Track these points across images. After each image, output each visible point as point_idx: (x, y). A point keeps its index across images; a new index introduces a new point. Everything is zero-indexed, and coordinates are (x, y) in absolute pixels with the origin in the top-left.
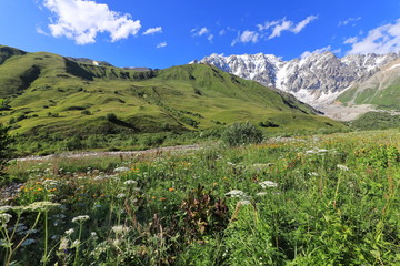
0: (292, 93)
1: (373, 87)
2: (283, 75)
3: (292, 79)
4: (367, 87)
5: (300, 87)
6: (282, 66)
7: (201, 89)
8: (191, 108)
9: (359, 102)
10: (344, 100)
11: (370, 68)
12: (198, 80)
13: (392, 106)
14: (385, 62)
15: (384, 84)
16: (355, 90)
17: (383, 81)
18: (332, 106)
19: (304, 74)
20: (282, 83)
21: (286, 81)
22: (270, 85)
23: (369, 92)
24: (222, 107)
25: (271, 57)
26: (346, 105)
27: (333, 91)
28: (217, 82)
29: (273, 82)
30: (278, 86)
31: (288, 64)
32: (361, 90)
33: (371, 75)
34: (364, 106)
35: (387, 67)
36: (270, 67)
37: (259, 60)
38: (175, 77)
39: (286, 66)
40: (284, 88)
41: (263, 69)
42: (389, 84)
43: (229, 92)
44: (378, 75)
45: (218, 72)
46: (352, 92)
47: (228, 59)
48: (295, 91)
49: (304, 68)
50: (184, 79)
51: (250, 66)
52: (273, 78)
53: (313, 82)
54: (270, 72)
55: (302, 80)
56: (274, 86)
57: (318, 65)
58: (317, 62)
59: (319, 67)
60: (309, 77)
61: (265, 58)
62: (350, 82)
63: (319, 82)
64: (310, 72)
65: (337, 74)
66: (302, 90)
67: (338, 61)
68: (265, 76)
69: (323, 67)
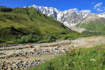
0: (62, 22)
1: (85, 23)
2: (59, 16)
3: (62, 18)
4: (83, 23)
5: (65, 21)
6: (59, 13)
7: (32, 18)
8: (33, 26)
9: (81, 27)
10: (77, 26)
11: (84, 17)
12: (31, 15)
13: (90, 29)
14: (87, 16)
15: (87, 22)
16: (80, 23)
17: (87, 21)
18: (74, 28)
19: (66, 17)
20: (59, 19)
21: (60, 18)
23: (84, 24)
24: (44, 26)
26: (78, 28)
27: (74, 23)
28: (38, 16)
29: (56, 18)
30: (58, 19)
31: (61, 12)
32: (82, 24)
33: (84, 19)
34: (83, 29)
35: (88, 17)
36: (55, 13)
37: (51, 10)
38: (21, 12)
39: (60, 13)
40: (60, 21)
41: (53, 13)
42: (88, 23)
43: (43, 20)
44: (86, 19)
45: (38, 12)
46: (79, 24)
47: (40, 8)
49: (66, 15)
50: (25, 13)
51: (48, 11)
52: (56, 17)
53: (68, 19)
54: (55, 14)
55: (65, 18)
56: (56, 20)
57: (70, 14)
58: (70, 13)
59: (70, 15)
60: (67, 18)
61: (53, 9)
62: (79, 21)
63: (70, 20)
64: (68, 16)
65: (75, 18)
66: (65, 22)
67: (76, 14)
68: (53, 16)
69: (71, 15)
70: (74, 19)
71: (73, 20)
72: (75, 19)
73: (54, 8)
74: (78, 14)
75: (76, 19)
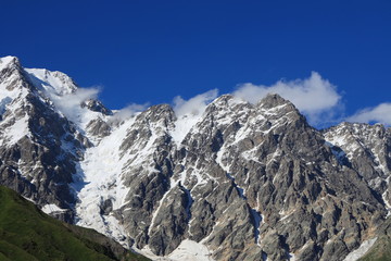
0: (147, 251)
3: (148, 190)
5: (179, 232)
6: (103, 130)
19: (192, 176)
20: (105, 207)
21: (122, 196)
22: (50, 209)
25: (57, 85)
29: (69, 200)
30: (88, 214)
40: (116, 230)
41: (18, 131)
48: (162, 248)
52: (65, 181)
53: (229, 214)
54: (55, 149)
55: (186, 199)
56: (70, 217)
57: (244, 145)
58: (241, 135)
59: (250, 155)
60: (211, 190)
61: (28, 81)
62: (361, 229)
63: (254, 218)
64: (216, 171)
65: (316, 192)
66: (186, 244)
67: (315, 139)
68: (28, 169)
69: (264, 153)
70: (294, 209)
71: (284, 214)
72: (314, 207)
73: (38, 73)
74: (339, 141)
75: (323, 205)
